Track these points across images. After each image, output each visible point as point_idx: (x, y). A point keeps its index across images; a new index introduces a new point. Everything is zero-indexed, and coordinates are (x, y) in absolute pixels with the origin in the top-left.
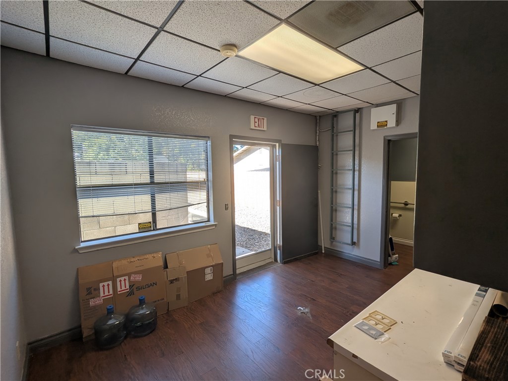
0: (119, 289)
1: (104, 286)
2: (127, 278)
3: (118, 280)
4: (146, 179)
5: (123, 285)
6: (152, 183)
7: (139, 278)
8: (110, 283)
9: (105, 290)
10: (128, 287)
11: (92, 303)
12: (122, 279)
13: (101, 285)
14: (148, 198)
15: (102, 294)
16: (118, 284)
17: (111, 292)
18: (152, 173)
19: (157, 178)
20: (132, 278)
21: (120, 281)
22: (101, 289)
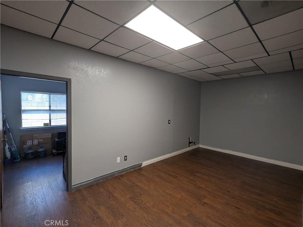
0: (34, 143)
1: (29, 142)
2: (37, 140)
3: (34, 140)
4: (48, 108)
5: (36, 142)
6: (50, 110)
7: (42, 140)
8: (31, 141)
9: (29, 143)
10: (37, 143)
11: (24, 146)
12: (36, 140)
13: (28, 141)
14: (48, 114)
15: (28, 144)
16: (34, 142)
17: (31, 144)
18: (50, 106)
19: (52, 108)
20: (39, 140)
21: (35, 141)
22: (28, 142)
